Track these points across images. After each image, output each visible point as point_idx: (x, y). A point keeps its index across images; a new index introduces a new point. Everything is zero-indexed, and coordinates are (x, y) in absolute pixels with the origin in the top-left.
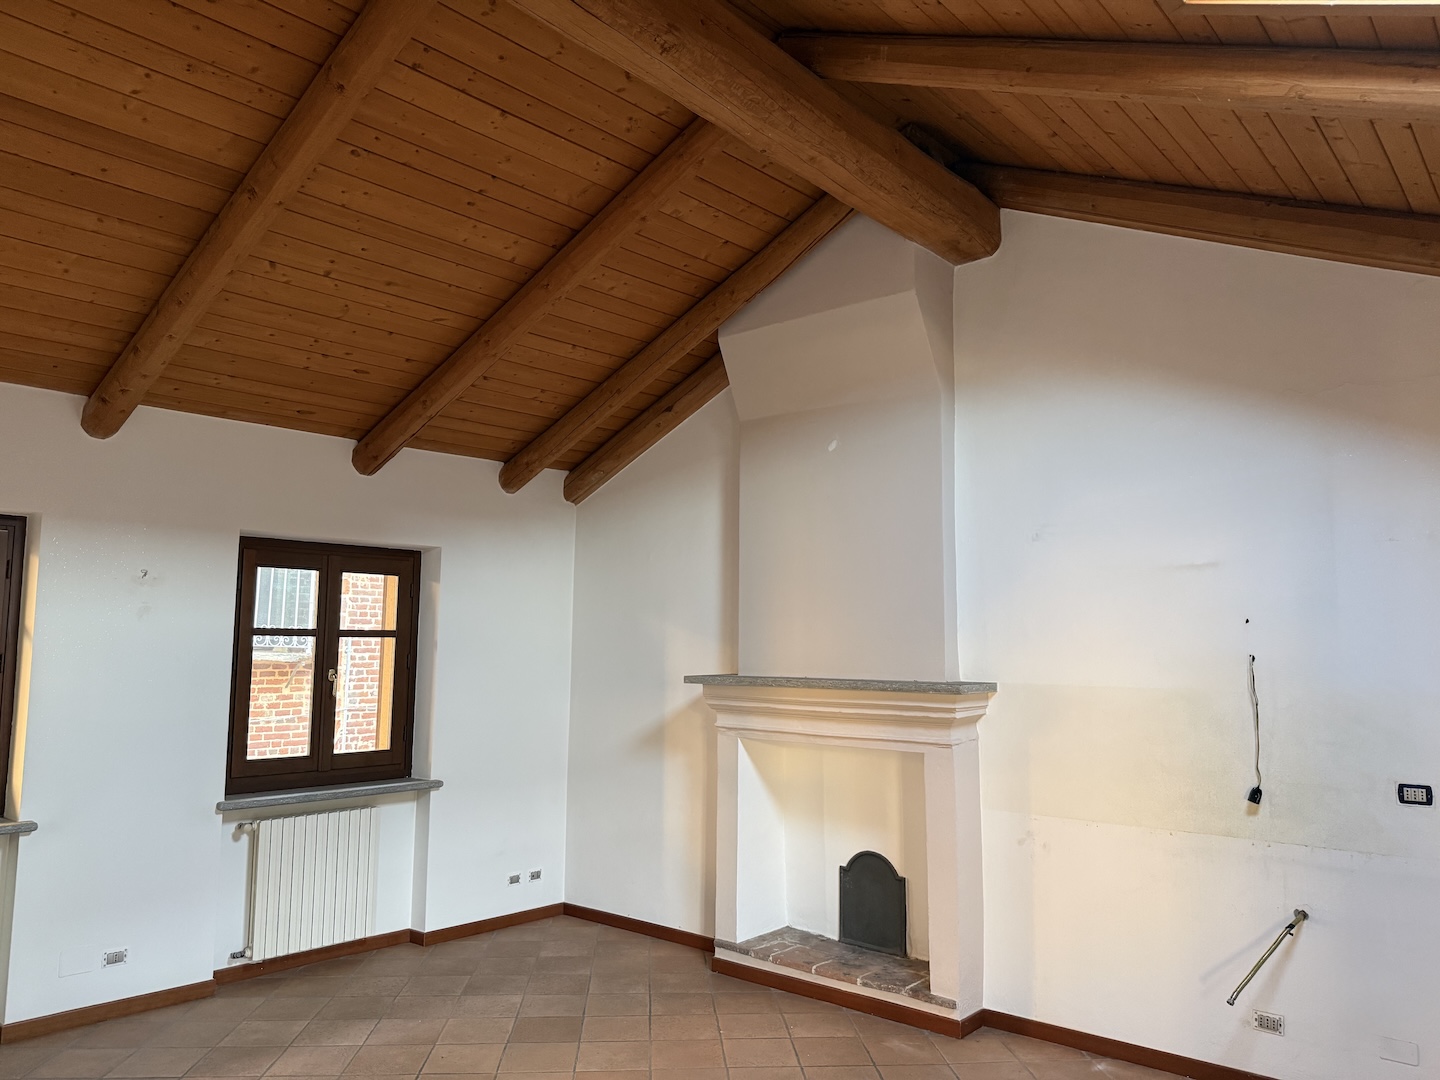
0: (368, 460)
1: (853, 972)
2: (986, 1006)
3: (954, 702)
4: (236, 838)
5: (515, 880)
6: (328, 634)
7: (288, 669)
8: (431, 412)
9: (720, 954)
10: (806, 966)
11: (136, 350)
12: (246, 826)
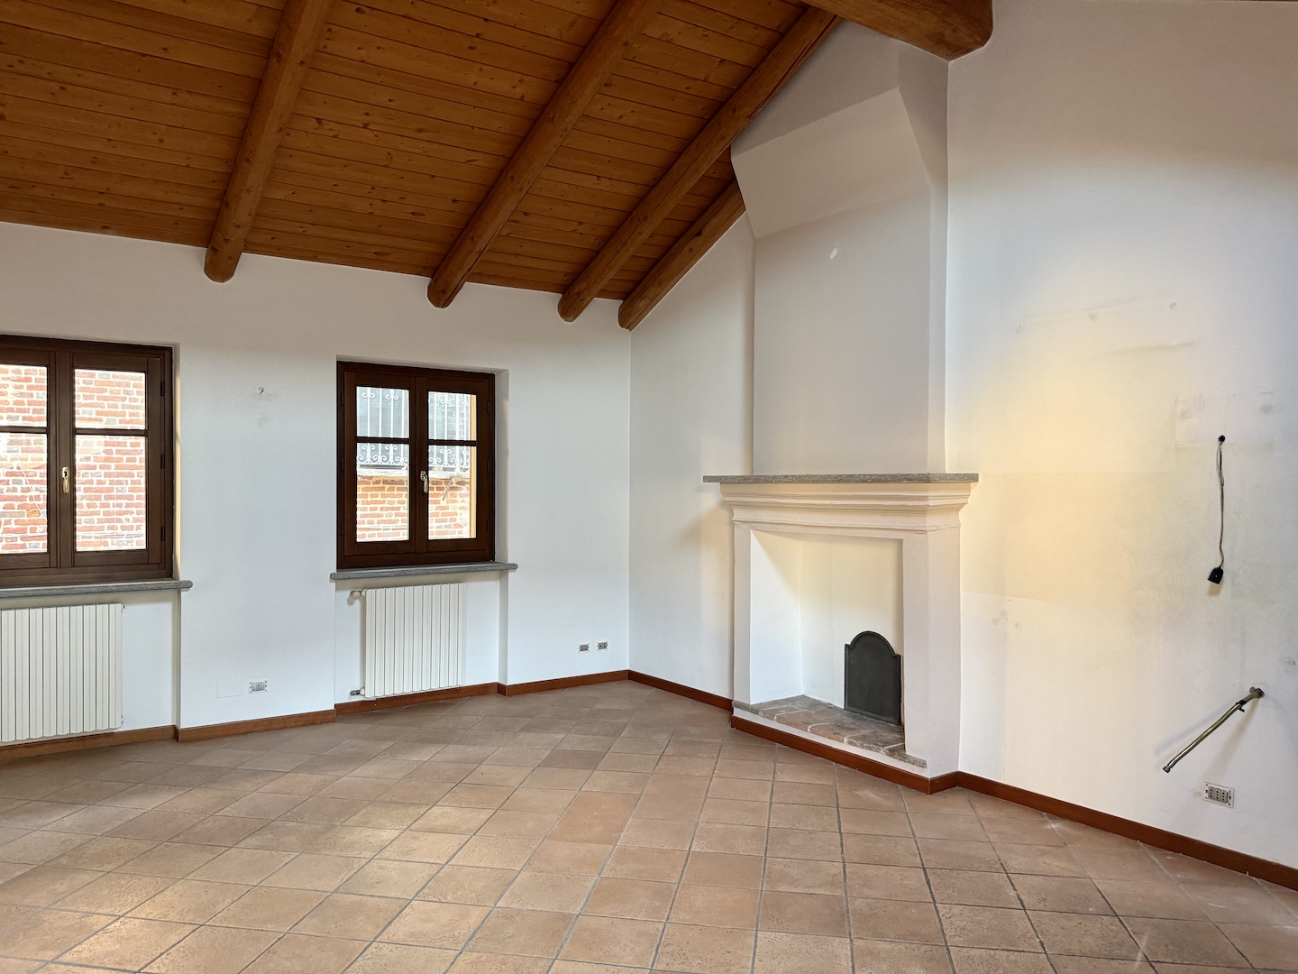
0: (441, 295)
1: (843, 732)
2: (961, 769)
3: (927, 490)
4: (350, 603)
5: (584, 648)
6: (419, 443)
7: (443, 485)
8: (479, 247)
9: (738, 713)
10: (803, 726)
11: (227, 205)
12: (357, 595)
